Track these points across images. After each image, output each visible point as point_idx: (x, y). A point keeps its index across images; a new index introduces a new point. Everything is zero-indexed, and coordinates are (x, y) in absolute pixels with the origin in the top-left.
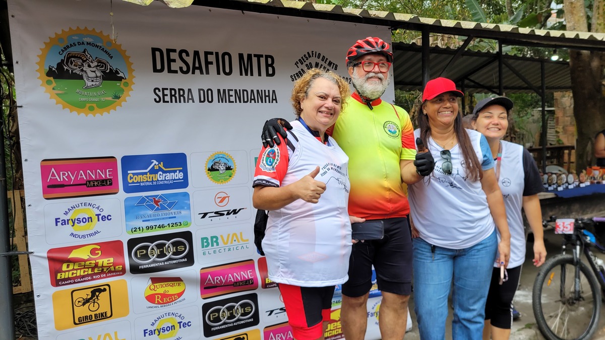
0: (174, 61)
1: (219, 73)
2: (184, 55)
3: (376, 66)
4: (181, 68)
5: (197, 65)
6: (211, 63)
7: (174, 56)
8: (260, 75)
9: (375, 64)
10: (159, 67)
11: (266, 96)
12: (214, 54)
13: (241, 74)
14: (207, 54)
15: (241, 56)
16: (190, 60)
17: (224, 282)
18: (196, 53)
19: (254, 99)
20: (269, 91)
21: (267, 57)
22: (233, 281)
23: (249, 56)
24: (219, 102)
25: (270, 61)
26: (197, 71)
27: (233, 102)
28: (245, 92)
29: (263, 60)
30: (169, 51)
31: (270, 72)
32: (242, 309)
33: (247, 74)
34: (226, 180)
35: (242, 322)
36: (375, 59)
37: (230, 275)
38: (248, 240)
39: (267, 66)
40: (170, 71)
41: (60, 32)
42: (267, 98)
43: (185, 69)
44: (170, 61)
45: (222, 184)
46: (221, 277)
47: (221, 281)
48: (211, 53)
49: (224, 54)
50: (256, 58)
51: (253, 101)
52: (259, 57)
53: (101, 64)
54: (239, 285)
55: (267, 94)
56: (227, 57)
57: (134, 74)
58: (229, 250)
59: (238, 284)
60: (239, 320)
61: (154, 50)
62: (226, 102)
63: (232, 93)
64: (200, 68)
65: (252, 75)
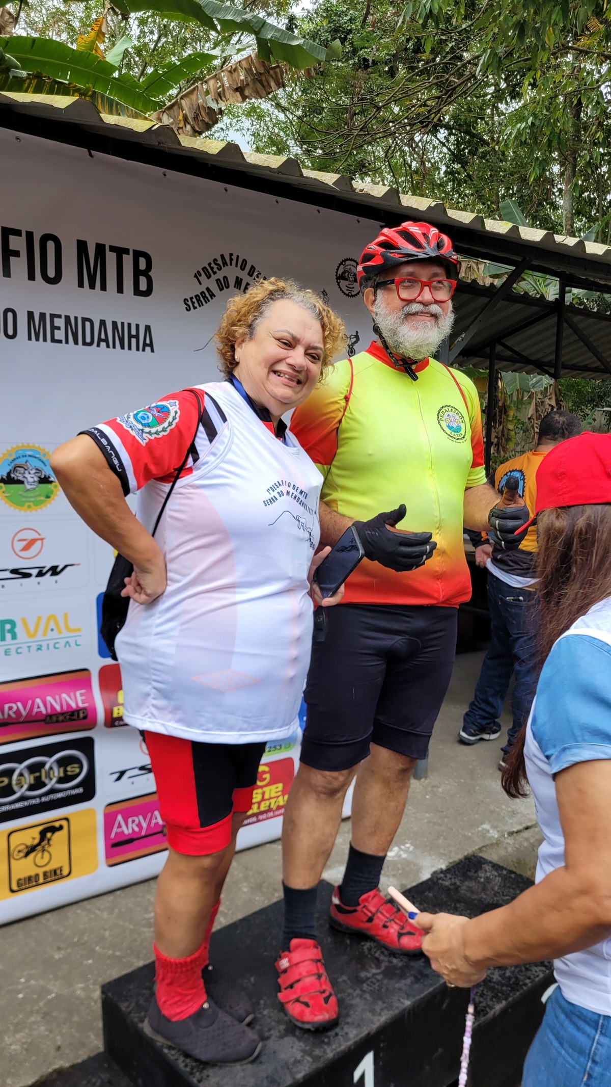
1: (31, 277)
3: (426, 289)
6: (17, 254)
8: (120, 290)
9: (424, 285)
11: (130, 336)
12: (24, 234)
13: (81, 285)
14: (7, 232)
15: (82, 246)
17: (24, 713)
19: (106, 340)
20: (137, 326)
21: (138, 254)
22: (44, 712)
23: (100, 248)
24: (30, 338)
25: (143, 265)
27: (60, 341)
28: (88, 324)
29: (128, 260)
31: (143, 286)
32: (62, 770)
33: (92, 286)
34: (38, 504)
35: (60, 795)
36: (424, 274)
37: (38, 701)
38: (79, 630)
39: (137, 273)
42: (134, 341)
45: (28, 512)
46: (19, 704)
47: (18, 712)
48: (18, 233)
49: (45, 238)
50: (115, 254)
51: (103, 344)
52: (120, 252)
54: (57, 721)
55: (134, 332)
56: (51, 245)
58: (39, 649)
59: (54, 718)
60: (53, 791)
62: (45, 340)
63: (59, 322)
65: (103, 288)
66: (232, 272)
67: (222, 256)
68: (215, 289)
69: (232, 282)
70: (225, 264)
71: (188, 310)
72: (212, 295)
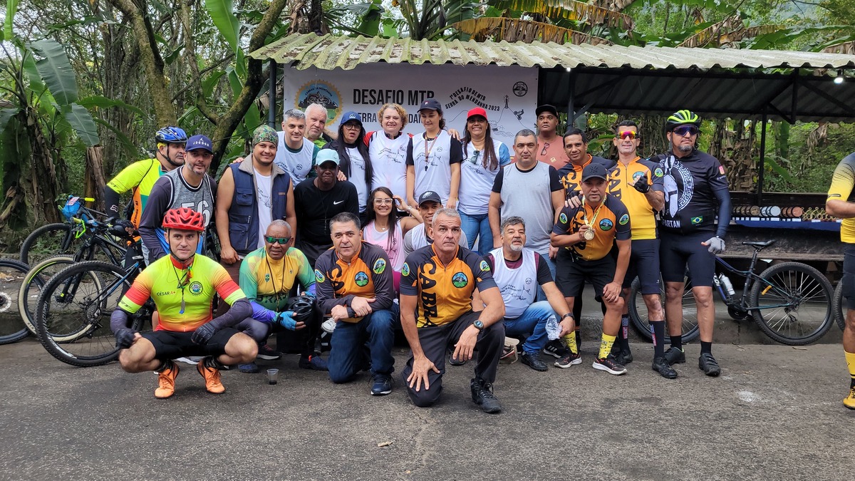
0: (367, 96)
2: (373, 93)
4: (370, 101)
5: (381, 99)
6: (390, 97)
7: (366, 93)
10: (357, 101)
13: (409, 104)
14: (387, 91)
15: (410, 92)
16: (376, 96)
18: (381, 91)
21: (429, 92)
23: (416, 92)
26: (380, 103)
29: (425, 95)
30: (364, 91)
33: (413, 104)
40: (363, 103)
41: (306, 83)
43: (373, 101)
44: (364, 96)
48: (391, 91)
49: (399, 91)
50: (421, 93)
52: (423, 92)
53: (326, 99)
56: (400, 93)
57: (343, 105)
61: (355, 90)
64: (382, 101)
65: (417, 104)
66: (465, 94)
67: (461, 89)
68: (458, 100)
69: (465, 97)
70: (462, 91)
71: (447, 108)
72: (457, 102)
